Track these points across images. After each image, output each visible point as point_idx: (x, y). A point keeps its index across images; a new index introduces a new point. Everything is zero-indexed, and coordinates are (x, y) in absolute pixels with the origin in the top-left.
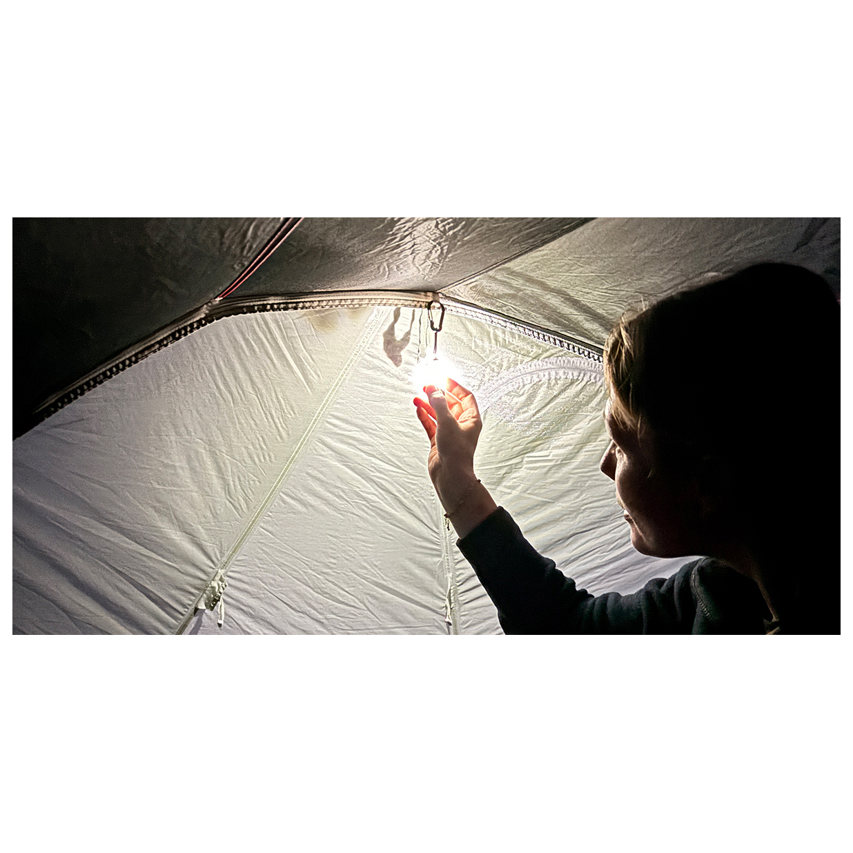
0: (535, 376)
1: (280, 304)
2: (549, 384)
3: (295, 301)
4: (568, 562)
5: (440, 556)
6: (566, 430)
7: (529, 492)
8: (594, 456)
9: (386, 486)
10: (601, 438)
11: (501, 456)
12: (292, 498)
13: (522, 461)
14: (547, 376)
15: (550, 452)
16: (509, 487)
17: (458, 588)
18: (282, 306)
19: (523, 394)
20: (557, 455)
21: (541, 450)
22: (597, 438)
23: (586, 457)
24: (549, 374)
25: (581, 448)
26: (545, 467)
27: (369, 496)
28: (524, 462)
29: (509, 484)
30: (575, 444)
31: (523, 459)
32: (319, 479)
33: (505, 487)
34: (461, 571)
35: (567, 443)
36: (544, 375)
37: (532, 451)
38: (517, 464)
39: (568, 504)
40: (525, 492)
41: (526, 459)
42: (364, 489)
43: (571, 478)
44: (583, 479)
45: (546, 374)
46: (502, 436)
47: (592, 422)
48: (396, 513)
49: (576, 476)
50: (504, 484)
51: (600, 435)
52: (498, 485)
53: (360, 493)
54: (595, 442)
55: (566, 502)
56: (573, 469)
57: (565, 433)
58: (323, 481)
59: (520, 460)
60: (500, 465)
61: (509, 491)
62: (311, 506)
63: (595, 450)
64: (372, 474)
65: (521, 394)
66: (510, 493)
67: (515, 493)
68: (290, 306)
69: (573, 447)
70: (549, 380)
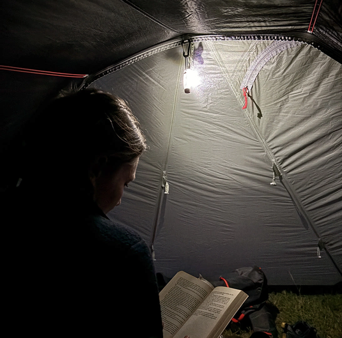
0: (278, 50)
1: (112, 68)
2: (288, 52)
3: (118, 65)
4: (334, 148)
5: (264, 152)
6: (309, 75)
7: (296, 114)
8: (329, 86)
9: (220, 124)
10: (331, 74)
11: (274, 97)
12: (179, 138)
13: (288, 98)
14: (285, 48)
15: (302, 90)
16: (286, 113)
17: (281, 166)
18: (113, 69)
19: (274, 62)
20: (306, 90)
21: (297, 89)
22: (328, 76)
23: (324, 87)
24: (287, 46)
25: (320, 83)
26: (301, 98)
27: (214, 131)
28: (289, 98)
29: (285, 111)
30: (315, 81)
31: (288, 96)
32: (187, 128)
33: (284, 113)
34: (278, 158)
35: (310, 82)
36: (284, 48)
37: (292, 91)
38: (285, 100)
39: (321, 116)
40: (294, 114)
41: (290, 96)
42: (210, 128)
43: (318, 101)
44: (326, 101)
45: (285, 47)
46: (271, 87)
47: (323, 66)
48: (231, 136)
49: (321, 100)
50: (283, 111)
51: (329, 73)
52: (280, 113)
53: (209, 130)
54: (328, 78)
55: (320, 115)
56: (318, 96)
57: (308, 77)
58: (189, 128)
59: (287, 97)
60: (276, 102)
61: (287, 114)
62: (189, 140)
63: (329, 83)
64: (211, 120)
65: (273, 62)
66: (287, 116)
67: (290, 115)
68: (117, 68)
69: (314, 84)
70: (287, 50)
